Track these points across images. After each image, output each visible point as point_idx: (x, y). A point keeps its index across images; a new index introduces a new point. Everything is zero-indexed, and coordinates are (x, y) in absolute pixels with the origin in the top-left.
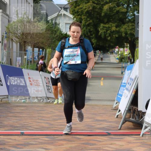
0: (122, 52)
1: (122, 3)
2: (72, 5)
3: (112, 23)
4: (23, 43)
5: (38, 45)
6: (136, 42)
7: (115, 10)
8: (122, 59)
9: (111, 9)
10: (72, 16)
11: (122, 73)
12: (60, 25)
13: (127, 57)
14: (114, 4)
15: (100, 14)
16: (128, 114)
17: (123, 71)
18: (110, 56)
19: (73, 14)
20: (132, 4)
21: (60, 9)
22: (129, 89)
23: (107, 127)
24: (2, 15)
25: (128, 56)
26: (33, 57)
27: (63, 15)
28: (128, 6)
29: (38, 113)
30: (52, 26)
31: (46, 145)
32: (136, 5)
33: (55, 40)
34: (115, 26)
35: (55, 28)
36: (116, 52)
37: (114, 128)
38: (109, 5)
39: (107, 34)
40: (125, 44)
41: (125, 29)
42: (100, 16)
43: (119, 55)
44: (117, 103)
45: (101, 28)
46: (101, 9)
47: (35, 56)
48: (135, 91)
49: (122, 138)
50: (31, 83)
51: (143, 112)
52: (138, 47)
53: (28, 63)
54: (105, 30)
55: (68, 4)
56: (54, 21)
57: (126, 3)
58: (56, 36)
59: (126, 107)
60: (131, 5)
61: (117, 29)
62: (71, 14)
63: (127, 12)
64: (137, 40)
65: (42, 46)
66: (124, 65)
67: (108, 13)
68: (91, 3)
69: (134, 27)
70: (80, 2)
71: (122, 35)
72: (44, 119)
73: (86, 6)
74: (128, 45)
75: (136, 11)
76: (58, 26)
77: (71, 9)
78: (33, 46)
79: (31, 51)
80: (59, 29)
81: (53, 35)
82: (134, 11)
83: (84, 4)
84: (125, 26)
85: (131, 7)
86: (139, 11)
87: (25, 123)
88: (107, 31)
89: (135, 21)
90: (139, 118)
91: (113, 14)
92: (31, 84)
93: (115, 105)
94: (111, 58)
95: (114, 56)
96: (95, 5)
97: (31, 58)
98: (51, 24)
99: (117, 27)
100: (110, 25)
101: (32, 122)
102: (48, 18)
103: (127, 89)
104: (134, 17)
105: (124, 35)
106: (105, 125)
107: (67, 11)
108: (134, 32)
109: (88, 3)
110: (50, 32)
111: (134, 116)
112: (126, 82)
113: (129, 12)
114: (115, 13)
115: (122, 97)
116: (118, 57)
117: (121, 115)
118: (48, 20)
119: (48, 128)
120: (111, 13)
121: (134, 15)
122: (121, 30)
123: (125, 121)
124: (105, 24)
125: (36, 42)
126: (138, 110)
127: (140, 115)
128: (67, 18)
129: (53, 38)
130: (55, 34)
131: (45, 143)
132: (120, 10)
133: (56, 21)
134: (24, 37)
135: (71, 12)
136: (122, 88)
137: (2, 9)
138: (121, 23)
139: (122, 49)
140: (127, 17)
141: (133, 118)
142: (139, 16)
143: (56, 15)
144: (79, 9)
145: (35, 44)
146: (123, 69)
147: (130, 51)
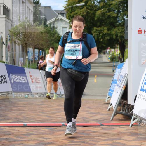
0: (113, 53)
1: (113, 9)
2: (68, 10)
3: (104, 27)
4: (24, 44)
5: (39, 46)
6: (125, 43)
7: (106, 15)
8: (113, 59)
9: (103, 14)
10: (68, 21)
11: (113, 71)
12: (58, 28)
13: (117, 57)
14: (106, 9)
15: (93, 18)
16: (119, 108)
17: (114, 69)
18: (102, 56)
19: (69, 19)
20: (122, 10)
21: (58, 14)
22: (120, 85)
23: (100, 119)
24: (5, 20)
25: (119, 56)
26: (34, 57)
27: (60, 20)
28: (118, 11)
29: (39, 107)
30: (51, 29)
31: (46, 135)
32: (125, 10)
33: (53, 42)
34: (107, 29)
35: (53, 31)
36: (107, 52)
37: (106, 119)
38: (101, 10)
39: (99, 36)
40: (116, 45)
41: (116, 32)
42: (94, 20)
43: (110, 55)
44: (109, 98)
45: (94, 31)
46: (94, 14)
47: (35, 57)
48: (125, 86)
49: (113, 129)
50: (32, 80)
51: (132, 106)
52: (127, 48)
53: (30, 62)
54: (97, 33)
55: (65, 10)
56: (52, 25)
57: (116, 9)
58: (54, 38)
59: (117, 101)
60: (120, 11)
61: (109, 32)
62: (67, 19)
63: (117, 17)
64: (126, 41)
65: (42, 47)
66: (115, 64)
67: (100, 17)
68: (85, 9)
69: (124, 30)
70: (75, 8)
71: (113, 37)
72: (44, 112)
73: (81, 12)
74: (119, 46)
75: (126, 15)
76: (56, 30)
77: (67, 14)
78: (33, 47)
79: (32, 52)
80: (56, 32)
81: (52, 37)
82: (124, 16)
83: (79, 9)
84: (116, 29)
85: (121, 12)
86: (128, 16)
87: (28, 116)
88: (100, 33)
89: (124, 25)
90: (128, 110)
91: (105, 18)
92: (32, 82)
93: (107, 100)
94: (103, 58)
95: (106, 56)
96: (89, 10)
97: (32, 59)
98: (50, 28)
99: (108, 30)
100: (102, 29)
101: (33, 115)
102: (47, 22)
103: (118, 85)
104: (124, 21)
105: (114, 37)
106: (98, 117)
107: (64, 16)
108: (124, 34)
109: (82, 8)
110: (49, 35)
111: (124, 109)
112: (117, 79)
113: (119, 17)
114: (106, 18)
115: (113, 92)
116: (110, 57)
117: (113, 108)
118: (47, 24)
119: (48, 120)
120: (103, 17)
121: (124, 19)
122: (112, 33)
123: (116, 113)
124: (98, 27)
125: (36, 44)
126: (128, 104)
127: (129, 108)
128: (64, 22)
129: (52, 40)
130: (53, 37)
131: (45, 134)
132: (111, 15)
133: (54, 25)
134: (26, 39)
135: (68, 17)
136: (113, 84)
137: (5, 15)
138: (112, 27)
139: (113, 50)
140: (118, 21)
141: (123, 111)
142: (128, 20)
143: (54, 20)
144: (74, 14)
145: (35, 45)
146: (114, 68)
147: (120, 52)
